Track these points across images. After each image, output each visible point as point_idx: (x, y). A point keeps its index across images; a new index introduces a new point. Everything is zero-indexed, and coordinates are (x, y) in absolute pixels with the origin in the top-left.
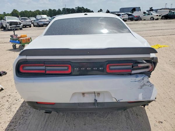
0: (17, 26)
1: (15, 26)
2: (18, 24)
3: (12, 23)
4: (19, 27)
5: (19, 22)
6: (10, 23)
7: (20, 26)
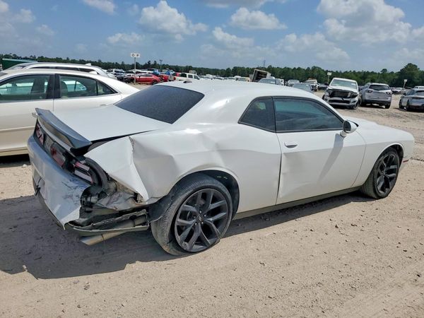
0: (345, 99)
1: (340, 99)
2: (349, 96)
3: (336, 93)
4: (348, 102)
5: (352, 92)
6: (331, 91)
7: (352, 100)
